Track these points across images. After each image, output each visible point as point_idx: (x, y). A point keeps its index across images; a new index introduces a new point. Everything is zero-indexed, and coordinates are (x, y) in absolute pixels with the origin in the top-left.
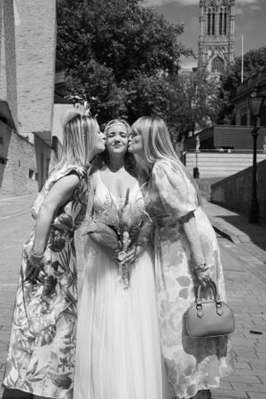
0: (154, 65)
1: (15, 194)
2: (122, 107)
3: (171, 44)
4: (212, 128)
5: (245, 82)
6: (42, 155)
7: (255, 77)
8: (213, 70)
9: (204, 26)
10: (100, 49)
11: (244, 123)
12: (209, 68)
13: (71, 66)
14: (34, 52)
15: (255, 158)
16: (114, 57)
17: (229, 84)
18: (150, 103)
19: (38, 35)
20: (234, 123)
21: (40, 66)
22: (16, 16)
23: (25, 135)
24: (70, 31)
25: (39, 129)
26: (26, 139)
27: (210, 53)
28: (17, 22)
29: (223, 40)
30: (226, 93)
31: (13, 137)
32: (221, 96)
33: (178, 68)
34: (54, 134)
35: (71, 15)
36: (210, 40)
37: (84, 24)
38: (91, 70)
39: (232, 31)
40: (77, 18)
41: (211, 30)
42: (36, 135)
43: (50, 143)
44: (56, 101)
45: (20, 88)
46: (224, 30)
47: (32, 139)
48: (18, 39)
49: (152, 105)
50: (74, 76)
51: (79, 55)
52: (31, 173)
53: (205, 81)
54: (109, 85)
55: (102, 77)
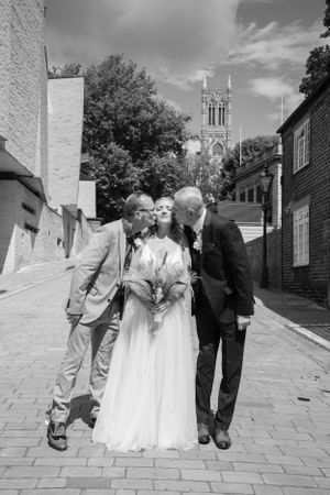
0: (166, 149)
1: (45, 260)
2: (138, 183)
3: (180, 131)
4: (216, 204)
5: (243, 165)
6: (69, 226)
7: (252, 160)
8: (214, 154)
9: (205, 117)
10: (120, 134)
11: (243, 199)
12: (211, 152)
13: (94, 148)
14: (64, 136)
15: (265, 230)
16: (131, 140)
17: (230, 166)
18: (162, 180)
19: (68, 121)
20: (234, 199)
21: (69, 147)
22: (50, 105)
23: (54, 208)
24: (93, 118)
25: (67, 202)
26: (55, 211)
27: (211, 140)
28: (50, 110)
29: (222, 129)
30: (227, 173)
31: (44, 209)
32: (223, 176)
33: (186, 151)
34: (79, 207)
35: (95, 106)
36: (211, 129)
37: (105, 113)
38: (110, 152)
39: (230, 122)
40: (99, 109)
41: (211, 121)
42: (64, 208)
43: (75, 215)
44: (82, 179)
45: (51, 166)
46: (222, 121)
47: (60, 212)
48: (50, 125)
49: (164, 182)
50: (95, 156)
51: (100, 139)
52: (59, 241)
53: (207, 164)
54: (126, 164)
55: (120, 158)
